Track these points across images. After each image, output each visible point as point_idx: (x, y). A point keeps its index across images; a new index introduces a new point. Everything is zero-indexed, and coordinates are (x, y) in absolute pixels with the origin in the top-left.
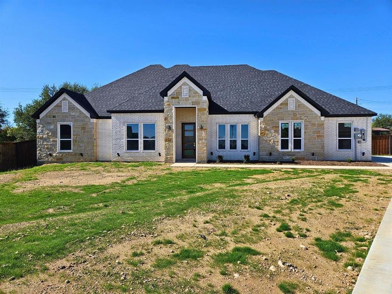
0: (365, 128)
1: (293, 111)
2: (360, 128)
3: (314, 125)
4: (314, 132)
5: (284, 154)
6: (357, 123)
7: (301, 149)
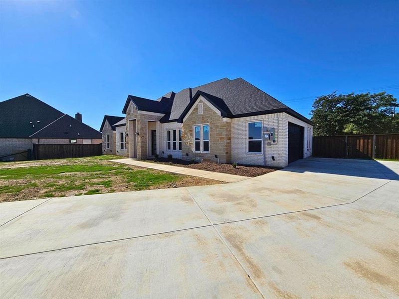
0: (276, 127)
1: (202, 115)
2: (269, 126)
3: (217, 127)
4: (218, 134)
5: (197, 155)
6: (267, 121)
7: (208, 150)
